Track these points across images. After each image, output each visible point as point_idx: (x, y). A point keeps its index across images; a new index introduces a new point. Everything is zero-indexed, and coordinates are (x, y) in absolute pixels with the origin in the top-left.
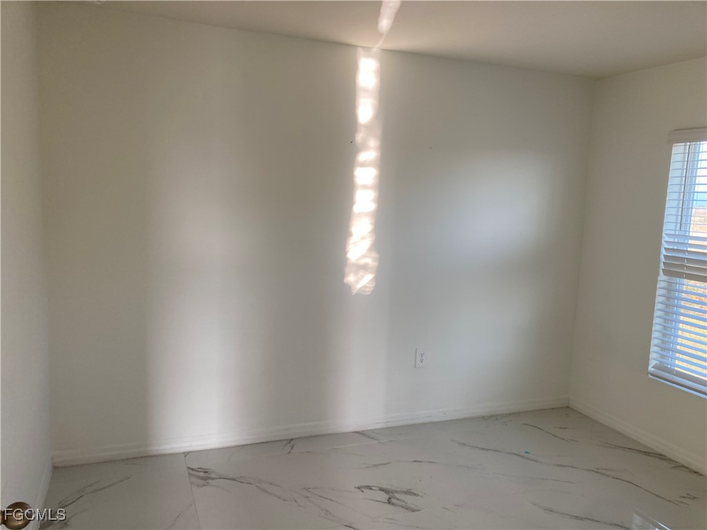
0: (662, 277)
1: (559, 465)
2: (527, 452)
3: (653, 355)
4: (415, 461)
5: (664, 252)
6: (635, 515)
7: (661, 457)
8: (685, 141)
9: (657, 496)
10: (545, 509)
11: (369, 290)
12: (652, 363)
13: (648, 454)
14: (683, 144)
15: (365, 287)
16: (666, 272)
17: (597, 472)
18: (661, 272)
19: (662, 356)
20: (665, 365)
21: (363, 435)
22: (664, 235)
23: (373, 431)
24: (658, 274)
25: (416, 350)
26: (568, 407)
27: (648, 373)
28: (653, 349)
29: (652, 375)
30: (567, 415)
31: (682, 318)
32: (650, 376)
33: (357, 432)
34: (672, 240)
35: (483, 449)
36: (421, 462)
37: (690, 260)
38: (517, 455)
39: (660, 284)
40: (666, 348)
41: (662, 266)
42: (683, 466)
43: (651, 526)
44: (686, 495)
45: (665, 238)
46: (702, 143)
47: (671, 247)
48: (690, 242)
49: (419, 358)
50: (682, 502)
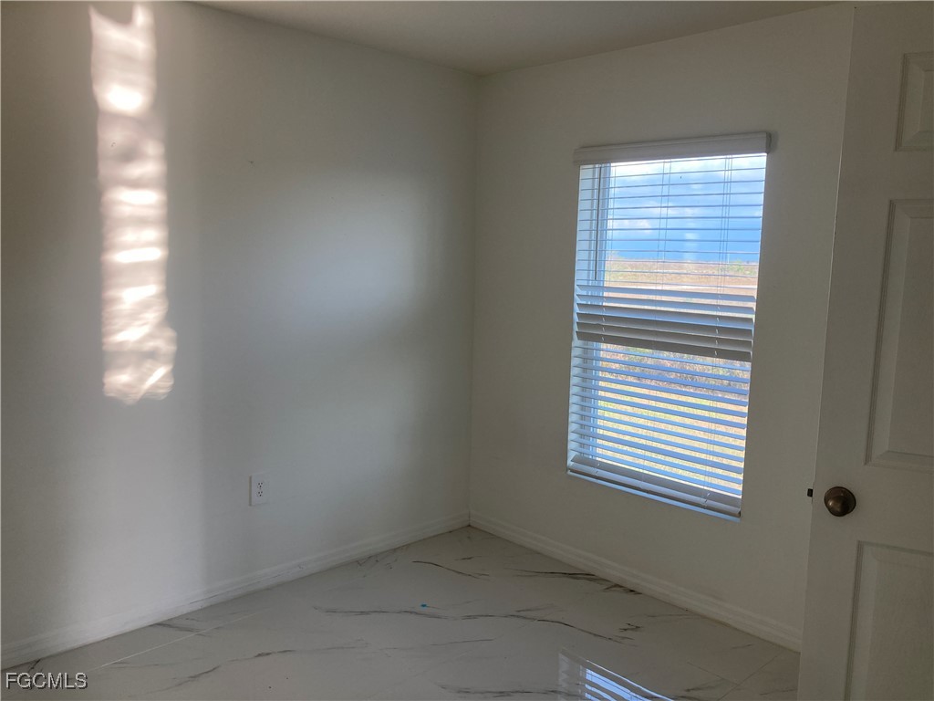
0: (576, 342)
1: (469, 617)
2: (424, 606)
3: (572, 445)
4: (259, 655)
5: (577, 309)
6: (562, 657)
7: (589, 577)
8: (593, 162)
9: (595, 635)
10: (459, 692)
11: (163, 391)
12: (572, 455)
13: (572, 575)
14: (591, 166)
15: (155, 386)
16: (581, 336)
17: (518, 617)
18: (575, 336)
19: (582, 445)
20: (585, 455)
21: (170, 626)
22: (576, 287)
23: (187, 616)
24: (572, 339)
25: (250, 478)
26: (469, 526)
27: (567, 469)
28: (571, 436)
29: (572, 471)
30: (469, 537)
31: (601, 393)
32: (569, 473)
33: (159, 624)
34: (584, 293)
35: (362, 613)
36: (268, 654)
37: (608, 318)
38: (411, 613)
39: (576, 352)
40: (587, 434)
41: (576, 328)
42: (617, 586)
43: (581, 667)
44: (627, 627)
45: (578, 291)
46: (612, 164)
47: (584, 302)
48: (606, 294)
49: (255, 489)
50: (624, 638)
